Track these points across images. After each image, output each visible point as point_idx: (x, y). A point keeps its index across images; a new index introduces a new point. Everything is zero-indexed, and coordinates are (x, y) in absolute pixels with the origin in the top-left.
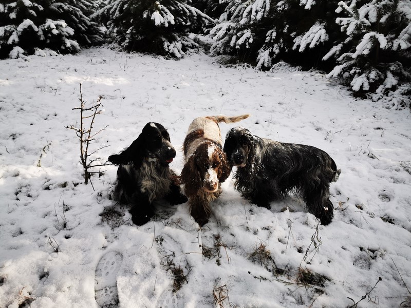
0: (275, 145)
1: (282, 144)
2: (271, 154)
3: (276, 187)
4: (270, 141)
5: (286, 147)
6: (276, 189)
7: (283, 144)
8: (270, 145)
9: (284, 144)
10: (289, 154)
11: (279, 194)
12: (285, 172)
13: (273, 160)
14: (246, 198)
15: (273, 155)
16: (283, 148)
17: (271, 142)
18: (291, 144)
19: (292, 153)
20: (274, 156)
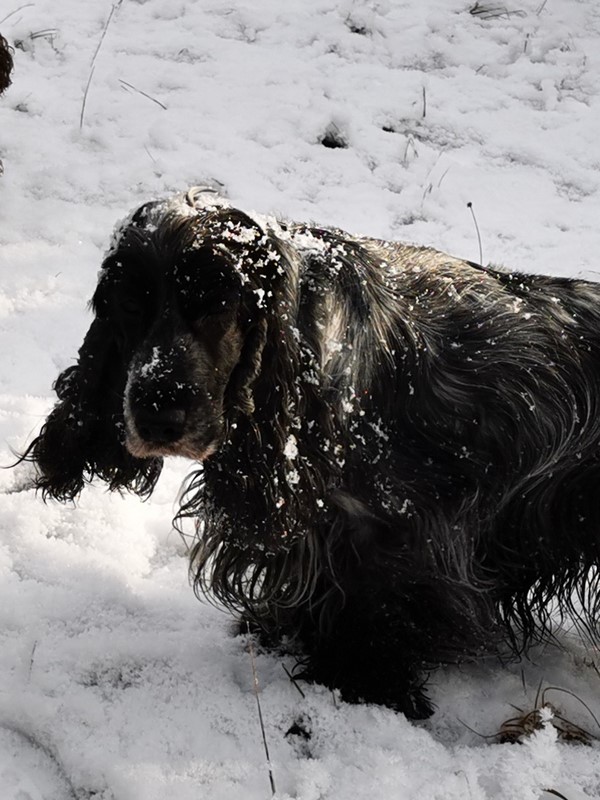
0: (459, 288)
1: (504, 279)
2: (431, 349)
3: (462, 569)
4: (422, 259)
5: (534, 304)
6: (464, 581)
7: (514, 283)
8: (419, 286)
9: (521, 278)
10: (552, 349)
11: (485, 622)
12: (529, 465)
13: (449, 390)
14: (267, 642)
15: (445, 352)
16: (516, 306)
17: (431, 266)
18: (565, 285)
19: (574, 339)
20: (453, 362)
